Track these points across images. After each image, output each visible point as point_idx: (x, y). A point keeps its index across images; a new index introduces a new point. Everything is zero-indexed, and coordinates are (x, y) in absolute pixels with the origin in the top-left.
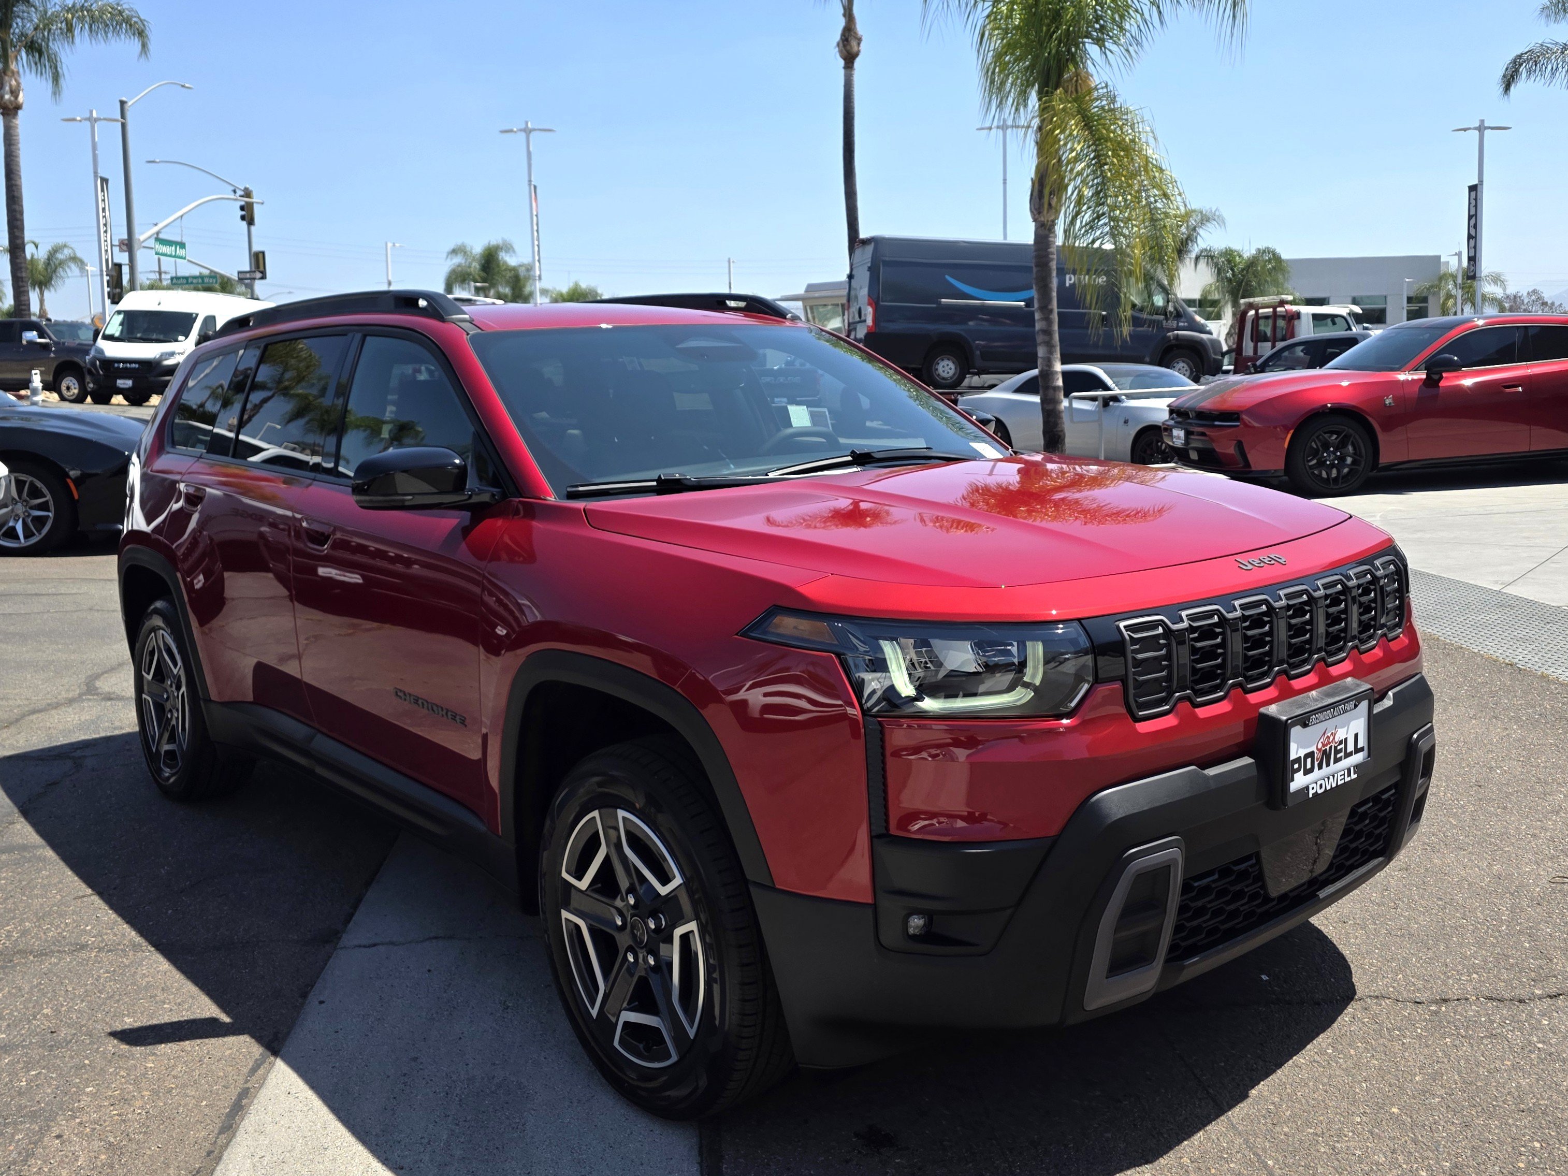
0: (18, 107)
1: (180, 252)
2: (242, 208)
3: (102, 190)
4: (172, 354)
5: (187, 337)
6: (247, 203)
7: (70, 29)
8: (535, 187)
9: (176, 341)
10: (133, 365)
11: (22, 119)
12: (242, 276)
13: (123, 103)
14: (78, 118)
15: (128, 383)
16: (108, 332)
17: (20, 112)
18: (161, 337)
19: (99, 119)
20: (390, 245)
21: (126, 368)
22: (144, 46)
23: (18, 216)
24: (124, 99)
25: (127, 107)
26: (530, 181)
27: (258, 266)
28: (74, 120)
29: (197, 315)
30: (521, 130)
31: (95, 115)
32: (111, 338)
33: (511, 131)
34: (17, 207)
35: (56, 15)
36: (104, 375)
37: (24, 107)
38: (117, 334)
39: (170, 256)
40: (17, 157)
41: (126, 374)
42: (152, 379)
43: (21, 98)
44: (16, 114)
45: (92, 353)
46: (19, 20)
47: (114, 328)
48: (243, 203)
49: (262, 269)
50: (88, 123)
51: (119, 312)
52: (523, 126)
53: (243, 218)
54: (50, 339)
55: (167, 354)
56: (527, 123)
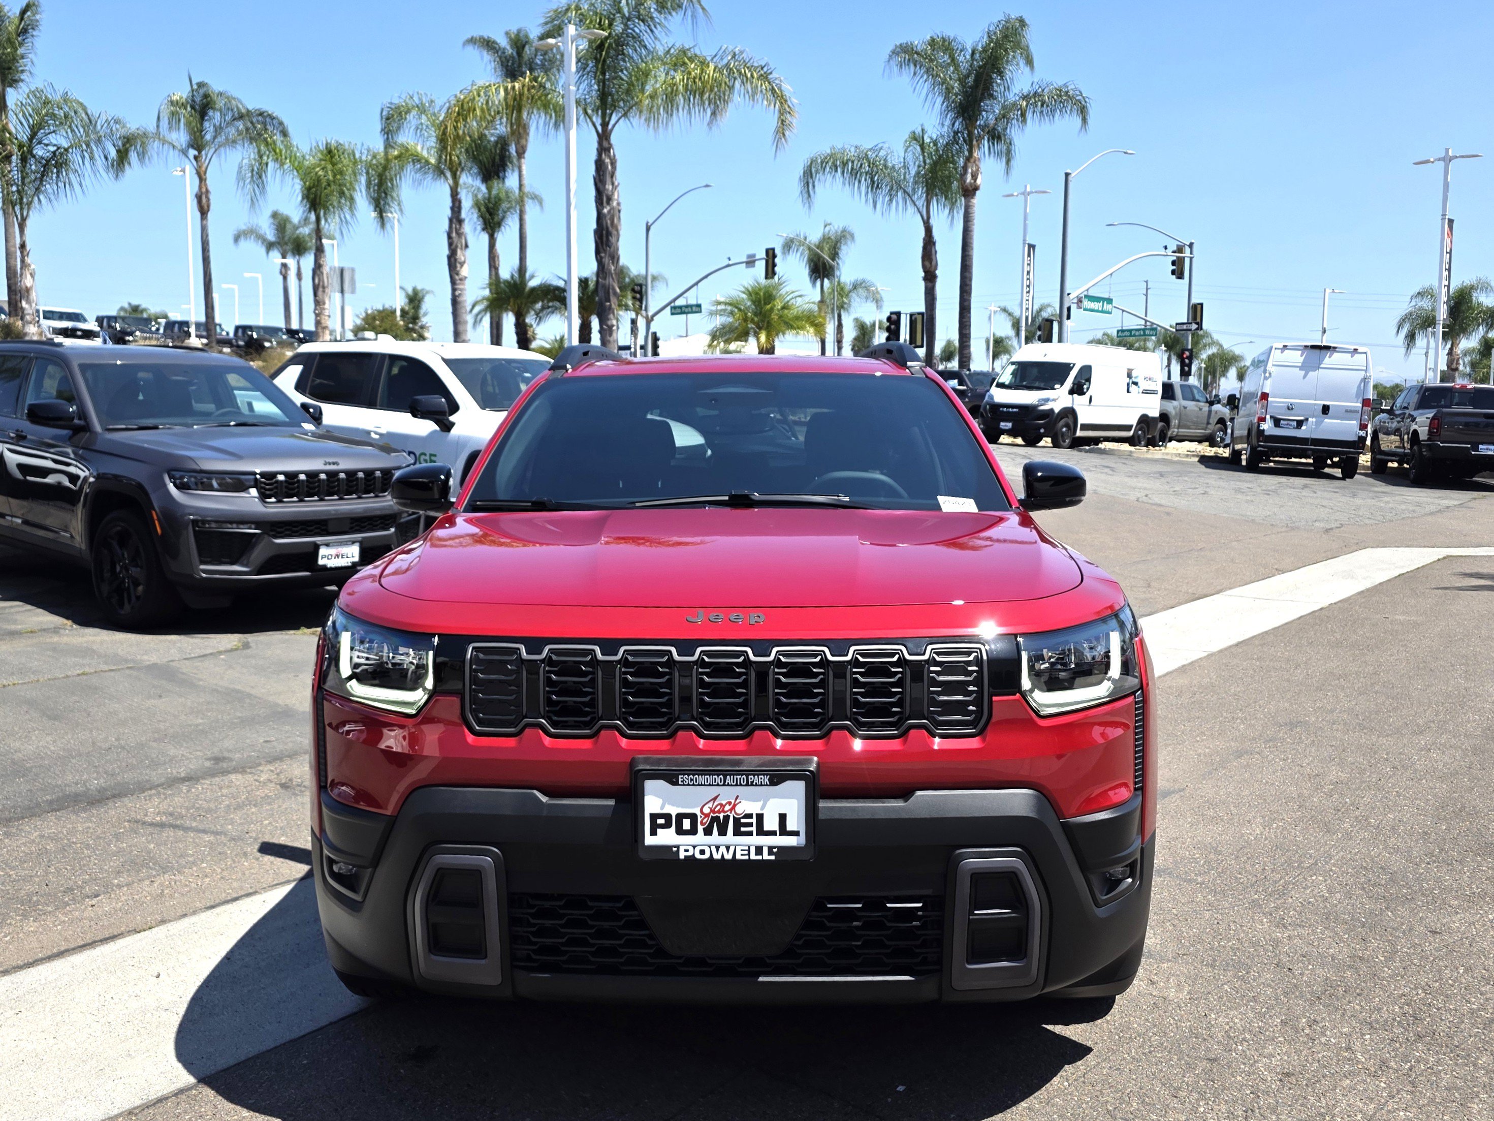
0: (976, 188)
1: (1107, 307)
2: (1173, 263)
3: (1029, 255)
4: (1047, 400)
5: (1062, 385)
6: (1178, 257)
7: (1023, 115)
8: (1451, 222)
9: (1053, 388)
10: (1015, 410)
11: (978, 200)
12: (1179, 327)
13: (1067, 175)
14: (1015, 194)
15: (1009, 425)
16: (1001, 381)
17: (978, 192)
18: (1042, 385)
19: (1032, 192)
20: (1328, 291)
21: (1009, 412)
22: (1084, 120)
23: (968, 282)
24: (1069, 171)
25: (1070, 178)
26: (1444, 215)
27: (1195, 318)
28: (1012, 195)
29: (1074, 365)
30: (1439, 160)
31: (1028, 189)
32: (1001, 386)
33: (1427, 162)
34: (967, 274)
35: (1014, 104)
36: (992, 418)
37: (981, 187)
38: (1007, 383)
39: (1097, 311)
40: (971, 231)
41: (1007, 417)
42: (1027, 422)
43: (979, 181)
44: (974, 194)
45: (986, 398)
46: (984, 113)
47: (1006, 378)
48: (1175, 258)
49: (1198, 320)
50: (1022, 196)
51: (1013, 363)
52: (1442, 155)
53: (1173, 272)
54: (967, 386)
55: (1043, 400)
56: (1447, 150)
